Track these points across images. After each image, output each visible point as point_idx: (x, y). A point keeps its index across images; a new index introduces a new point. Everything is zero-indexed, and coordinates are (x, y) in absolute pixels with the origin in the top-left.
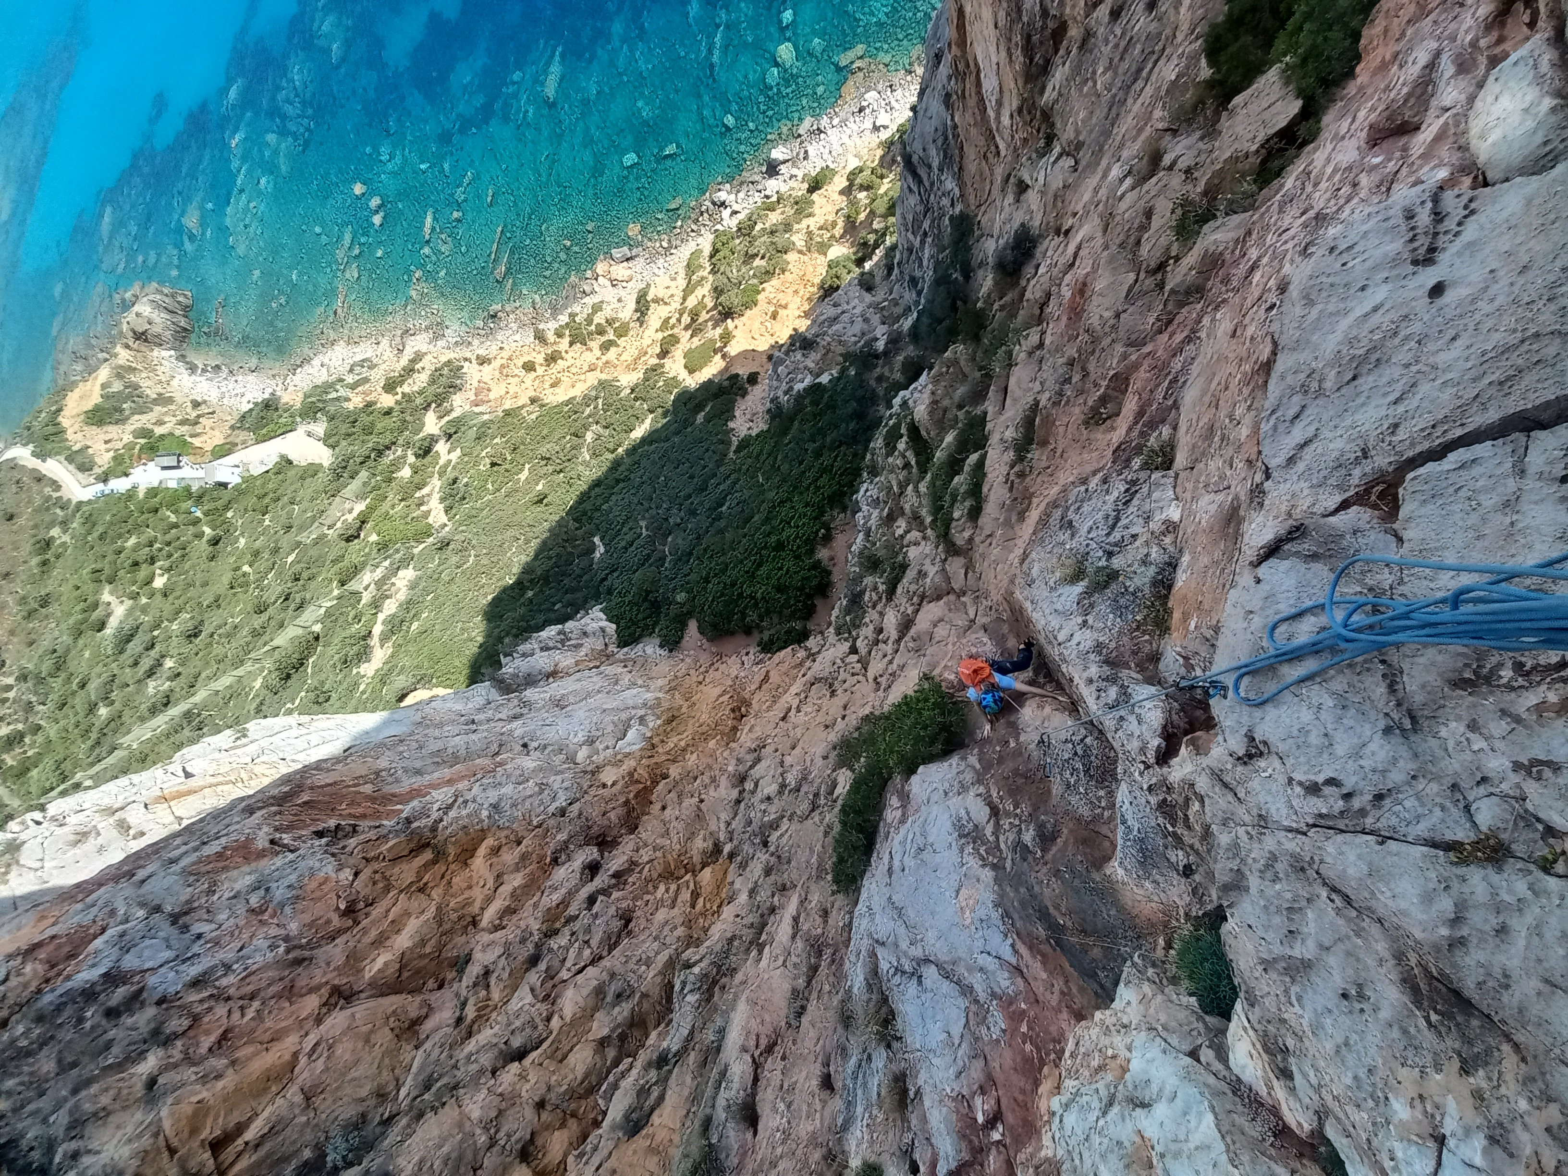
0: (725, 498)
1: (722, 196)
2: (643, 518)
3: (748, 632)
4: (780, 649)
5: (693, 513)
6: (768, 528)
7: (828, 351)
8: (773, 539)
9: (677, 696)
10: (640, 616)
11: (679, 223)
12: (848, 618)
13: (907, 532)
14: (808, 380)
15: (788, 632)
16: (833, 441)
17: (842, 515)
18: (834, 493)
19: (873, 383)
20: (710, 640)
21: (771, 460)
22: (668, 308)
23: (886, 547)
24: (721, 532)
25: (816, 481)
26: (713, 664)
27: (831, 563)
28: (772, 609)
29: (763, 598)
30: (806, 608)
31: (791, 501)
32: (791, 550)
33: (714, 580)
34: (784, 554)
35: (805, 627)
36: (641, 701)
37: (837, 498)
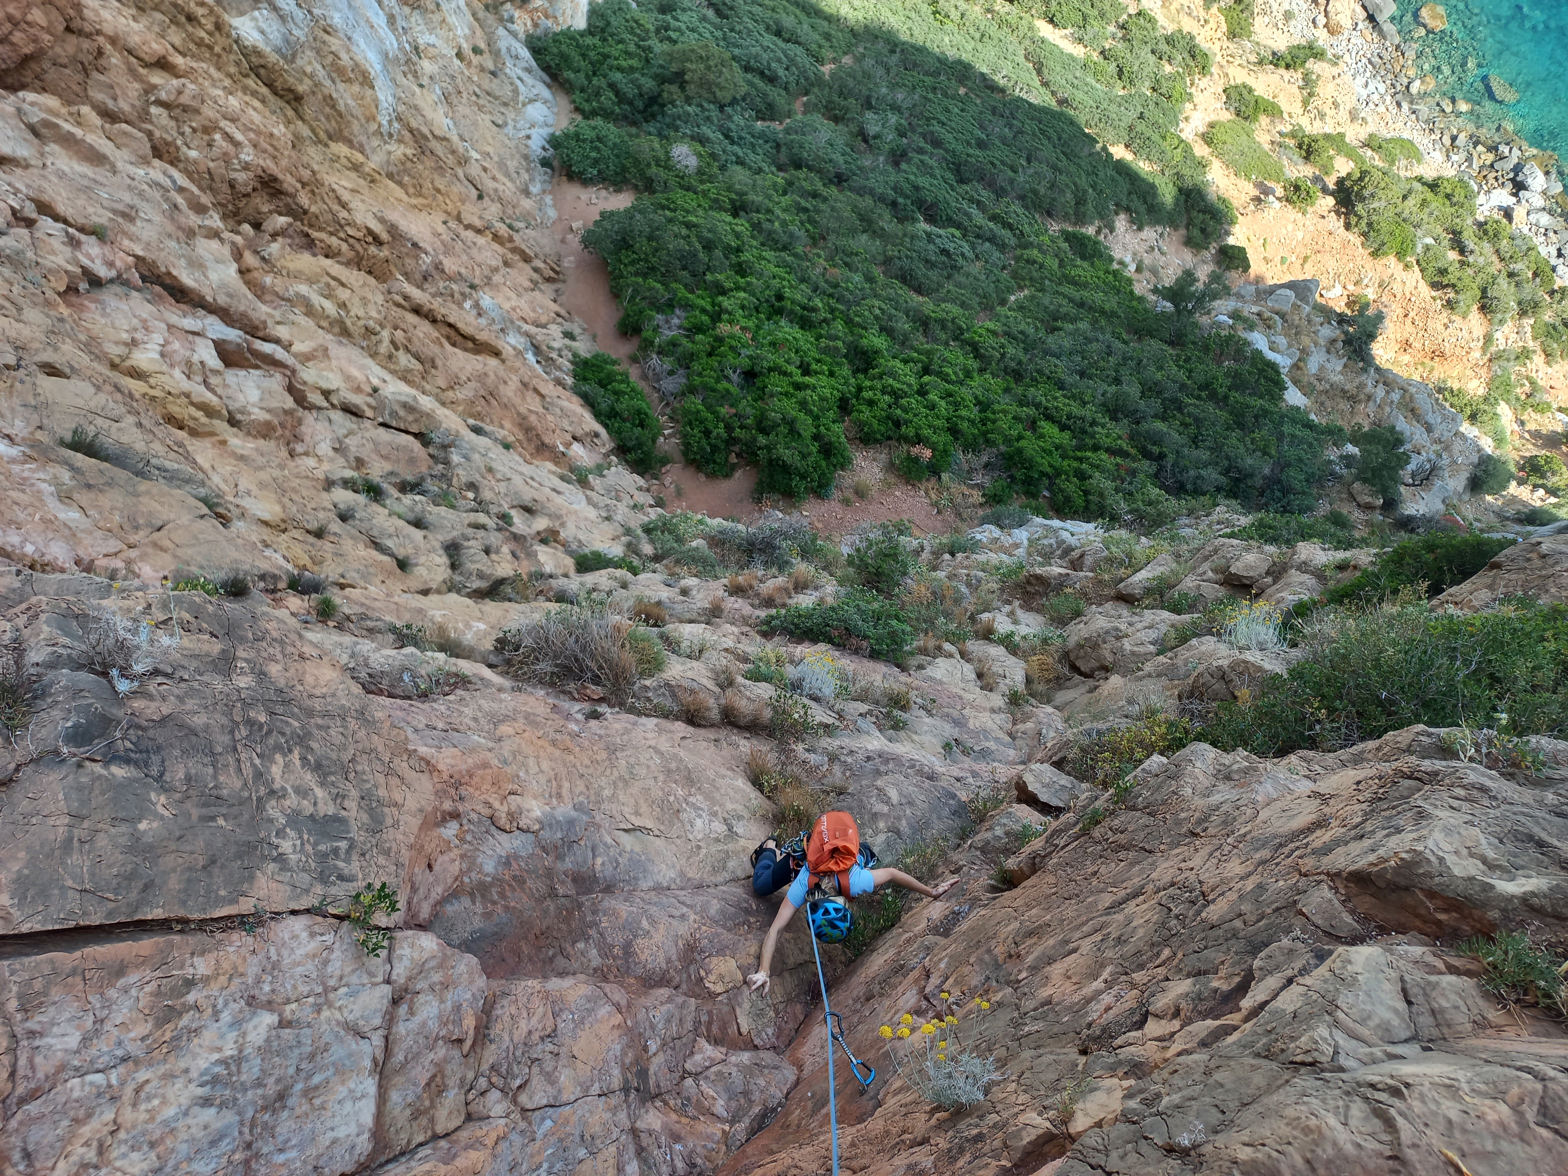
0: (950, 222)
1: (1537, 180)
2: (859, 59)
3: (628, 327)
4: (589, 402)
5: (898, 157)
6: (903, 325)
7: (1353, 399)
8: (877, 341)
10: (618, 76)
12: (699, 544)
13: (1009, 644)
14: (1283, 361)
15: (641, 420)
16: (1157, 439)
17: (977, 497)
18: (1028, 464)
19: (1323, 508)
20: (589, 240)
21: (1067, 308)
22: (1297, 109)
25: (1048, 418)
26: (527, 259)
27: (850, 494)
28: (696, 367)
29: (720, 340)
30: (715, 449)
31: (982, 371)
32: (860, 389)
33: (742, 225)
34: (846, 370)
35: (665, 461)
36: (337, 19)
37: (1019, 474)
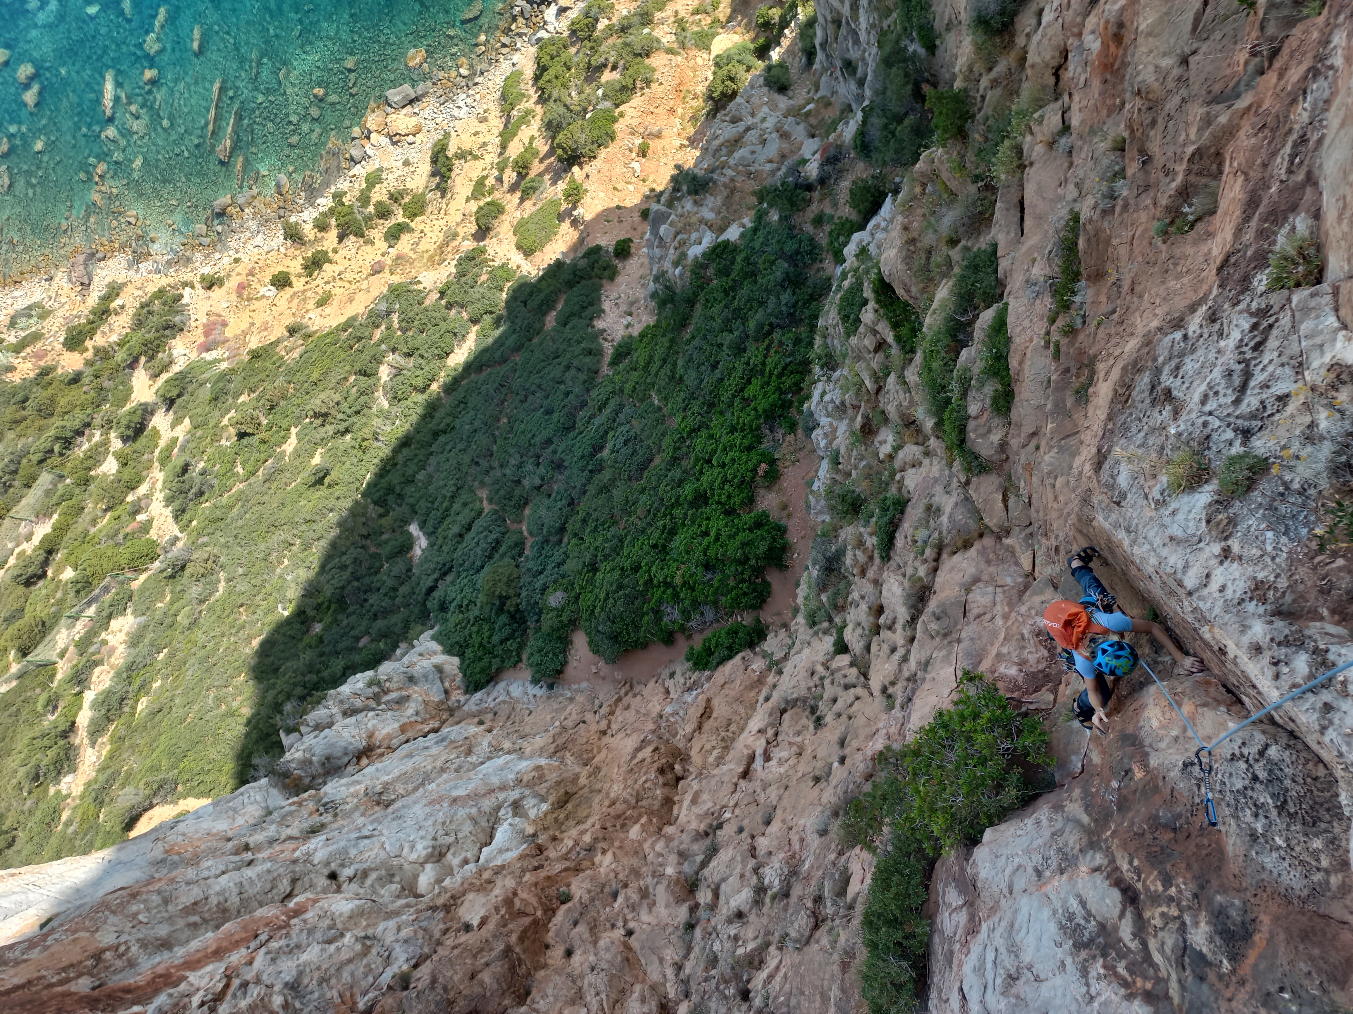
0: (604, 437)
2: (482, 484)
3: (669, 639)
4: (723, 661)
5: (559, 466)
6: (676, 473)
7: (732, 192)
8: (688, 490)
9: (569, 759)
10: (496, 639)
11: (483, 38)
12: (824, 598)
13: (897, 448)
14: (709, 240)
15: (733, 632)
16: (760, 326)
17: (790, 438)
18: (773, 405)
19: (809, 228)
20: (612, 661)
21: (667, 369)
22: (480, 164)
23: (868, 477)
24: (605, 489)
25: (742, 390)
26: (620, 699)
27: (784, 513)
28: (702, 598)
29: (684, 584)
30: (755, 590)
31: (708, 428)
32: (719, 503)
33: (605, 566)
34: (708, 510)
35: (758, 621)
36: (512, 776)
37: (779, 412)
